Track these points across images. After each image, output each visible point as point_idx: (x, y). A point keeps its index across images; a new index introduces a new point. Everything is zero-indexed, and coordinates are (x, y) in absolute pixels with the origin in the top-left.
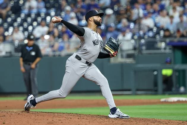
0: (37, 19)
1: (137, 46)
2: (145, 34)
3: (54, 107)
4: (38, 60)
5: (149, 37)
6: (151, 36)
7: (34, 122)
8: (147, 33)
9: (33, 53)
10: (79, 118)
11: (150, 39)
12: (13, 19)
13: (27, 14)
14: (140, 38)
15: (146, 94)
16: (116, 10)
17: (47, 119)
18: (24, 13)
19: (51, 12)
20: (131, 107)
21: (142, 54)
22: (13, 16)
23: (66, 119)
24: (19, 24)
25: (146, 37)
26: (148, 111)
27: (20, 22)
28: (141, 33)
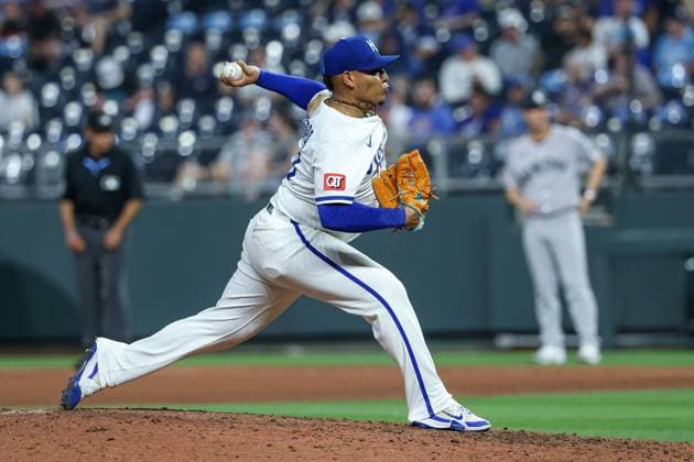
0: (230, 51)
1: (621, 159)
2: (649, 113)
3: (297, 395)
4: (132, 208)
5: (666, 123)
6: (676, 122)
7: (216, 455)
8: (659, 109)
9: (112, 183)
10: (394, 438)
11: (669, 134)
12: (136, 52)
13: (190, 31)
14: (633, 128)
15: (656, 347)
16: (537, 20)
17: (267, 443)
18: (178, 28)
19: (286, 24)
20: (597, 396)
21: (638, 189)
22: (136, 41)
23: (341, 442)
24: (158, 71)
25: (655, 124)
26: (661, 413)
27: (162, 66)
28: (637, 108)
